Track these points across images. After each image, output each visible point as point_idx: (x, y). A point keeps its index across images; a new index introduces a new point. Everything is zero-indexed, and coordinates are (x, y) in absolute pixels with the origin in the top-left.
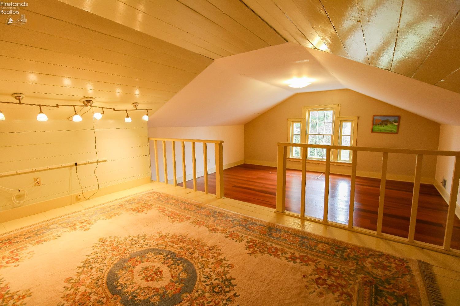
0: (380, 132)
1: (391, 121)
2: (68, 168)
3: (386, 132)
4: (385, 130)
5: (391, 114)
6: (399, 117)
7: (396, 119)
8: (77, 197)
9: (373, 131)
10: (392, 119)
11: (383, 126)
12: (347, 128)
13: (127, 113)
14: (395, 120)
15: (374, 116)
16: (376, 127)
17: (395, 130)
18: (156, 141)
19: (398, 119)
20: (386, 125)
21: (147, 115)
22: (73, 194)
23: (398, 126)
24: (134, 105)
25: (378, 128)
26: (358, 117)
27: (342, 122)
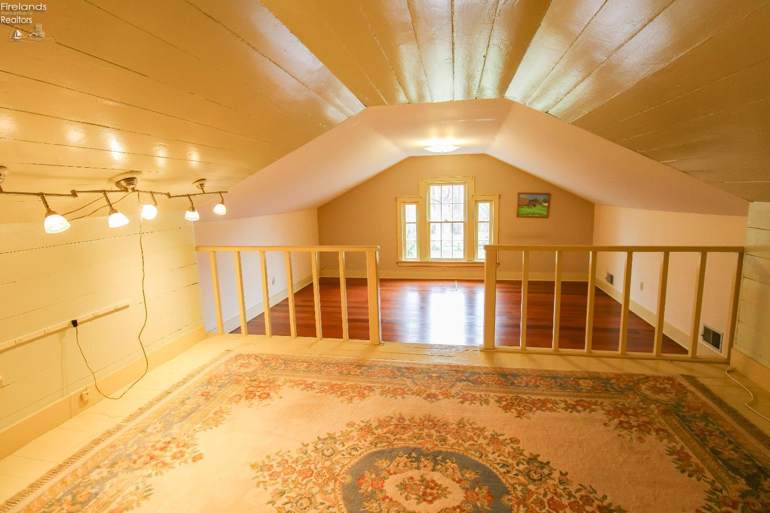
0: (527, 216)
1: (540, 200)
2: (56, 335)
3: (534, 215)
4: (534, 214)
5: (540, 192)
6: (549, 195)
7: (546, 197)
8: (81, 397)
9: (518, 216)
10: (541, 198)
11: (531, 208)
12: (484, 210)
13: (191, 200)
14: (544, 200)
15: (519, 194)
16: (522, 209)
17: (545, 213)
18: (214, 252)
19: (548, 198)
20: (534, 206)
21: (222, 203)
22: (72, 394)
23: (548, 207)
24: (198, 184)
25: (525, 210)
26: (500, 196)
27: (477, 202)
